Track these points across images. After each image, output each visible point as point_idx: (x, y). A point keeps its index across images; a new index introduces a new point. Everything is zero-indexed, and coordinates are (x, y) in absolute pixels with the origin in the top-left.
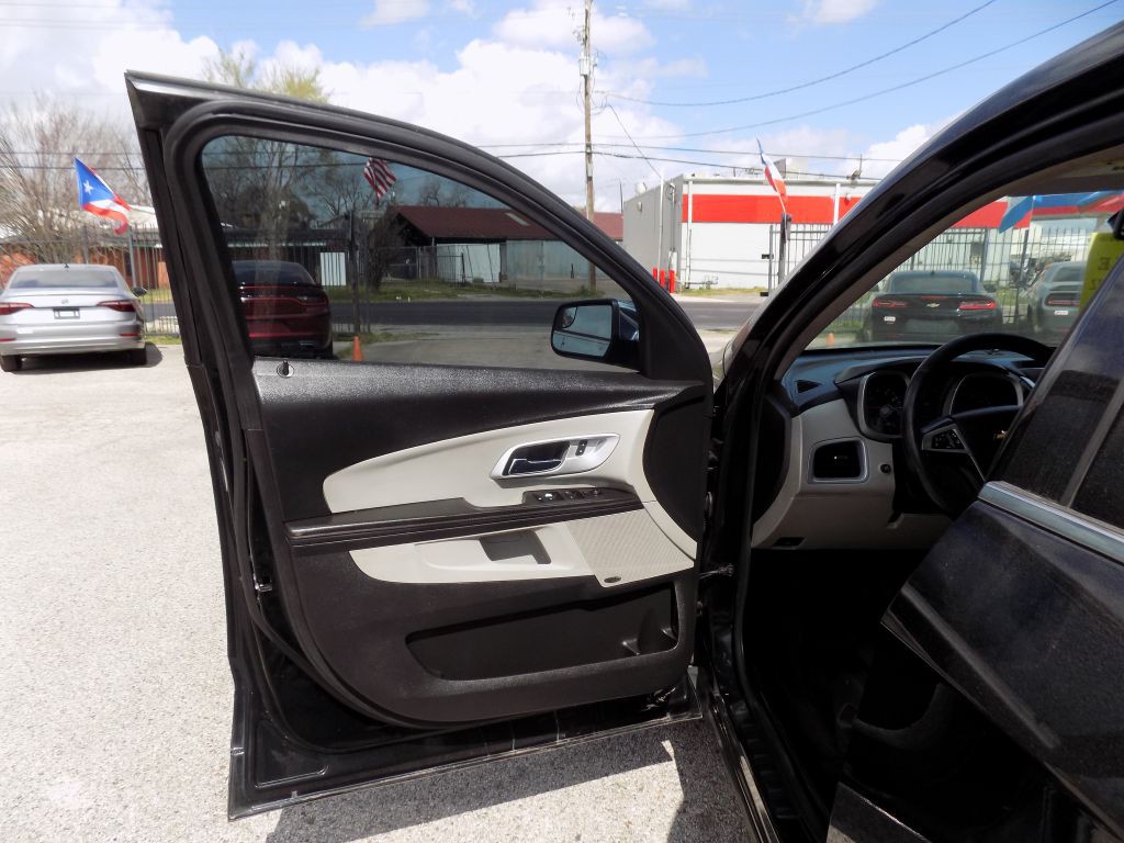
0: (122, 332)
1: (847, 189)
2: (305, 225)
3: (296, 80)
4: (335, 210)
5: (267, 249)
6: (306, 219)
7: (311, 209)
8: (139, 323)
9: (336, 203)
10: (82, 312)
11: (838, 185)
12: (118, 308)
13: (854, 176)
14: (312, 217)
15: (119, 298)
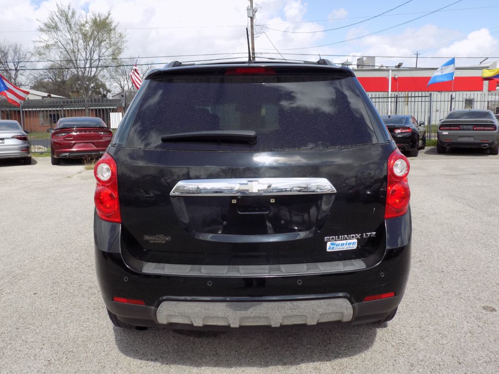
0: (22, 149)
1: (395, 73)
2: (105, 96)
3: (98, 19)
4: (122, 87)
5: (85, 110)
6: (105, 92)
7: (108, 87)
8: (29, 145)
9: (122, 83)
10: (6, 141)
11: (390, 71)
12: (20, 138)
13: (399, 66)
14: (109, 91)
15: (21, 134)
